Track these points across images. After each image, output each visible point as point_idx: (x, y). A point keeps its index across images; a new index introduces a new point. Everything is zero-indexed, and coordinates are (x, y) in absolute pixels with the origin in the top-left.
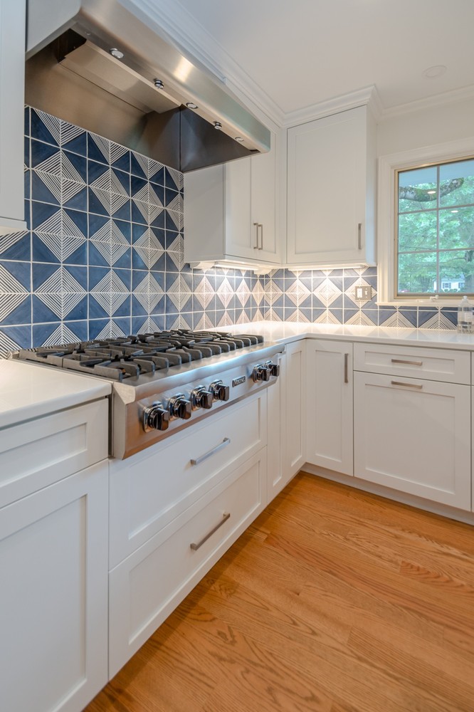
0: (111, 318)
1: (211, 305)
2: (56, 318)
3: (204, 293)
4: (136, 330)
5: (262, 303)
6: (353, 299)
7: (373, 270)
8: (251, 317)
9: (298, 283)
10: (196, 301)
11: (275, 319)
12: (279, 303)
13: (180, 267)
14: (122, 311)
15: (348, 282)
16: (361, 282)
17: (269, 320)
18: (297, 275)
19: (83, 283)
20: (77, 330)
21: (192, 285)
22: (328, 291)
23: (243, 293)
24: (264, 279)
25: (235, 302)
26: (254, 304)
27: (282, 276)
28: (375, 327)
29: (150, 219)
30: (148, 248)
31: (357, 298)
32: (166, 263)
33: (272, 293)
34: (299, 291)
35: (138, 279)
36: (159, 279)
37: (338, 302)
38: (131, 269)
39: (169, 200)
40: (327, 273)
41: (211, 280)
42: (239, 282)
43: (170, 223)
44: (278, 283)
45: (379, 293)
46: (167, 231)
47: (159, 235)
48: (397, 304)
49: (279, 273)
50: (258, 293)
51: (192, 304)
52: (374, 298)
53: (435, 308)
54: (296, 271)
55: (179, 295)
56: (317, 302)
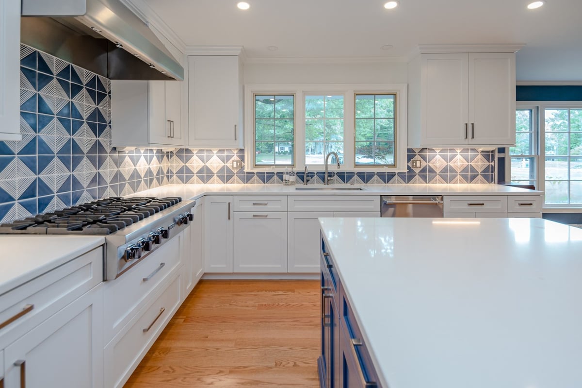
0: (55, 194)
1: (132, 176)
2: (12, 199)
3: (127, 168)
4: (76, 200)
5: (168, 172)
6: (231, 168)
7: (242, 151)
8: (160, 182)
9: (195, 158)
10: (121, 175)
11: (178, 183)
12: (181, 171)
13: (108, 150)
14: (64, 187)
15: (228, 158)
16: (235, 158)
17: (174, 183)
18: (195, 152)
19: (33, 169)
20: (28, 207)
21: (118, 163)
22: (215, 163)
23: (155, 165)
24: (169, 155)
25: (149, 172)
26: (163, 173)
27: (184, 153)
28: (243, 185)
29: (85, 116)
30: (85, 138)
31: (233, 168)
32: (98, 147)
33: (176, 164)
34: (195, 163)
35: (77, 162)
36: (92, 159)
37: (222, 170)
38: (71, 154)
39: (100, 100)
40: (215, 152)
41: (132, 158)
42: (152, 158)
43: (101, 118)
44: (181, 158)
45: (246, 164)
46: (99, 123)
47: (92, 127)
48: (256, 170)
49: (181, 151)
50: (165, 165)
51: (118, 177)
52: (243, 168)
53: (273, 173)
54: (193, 150)
55: (107, 171)
56: (208, 170)
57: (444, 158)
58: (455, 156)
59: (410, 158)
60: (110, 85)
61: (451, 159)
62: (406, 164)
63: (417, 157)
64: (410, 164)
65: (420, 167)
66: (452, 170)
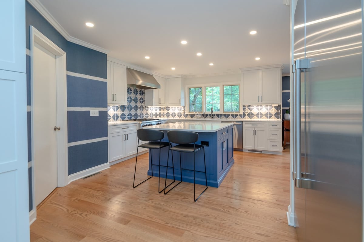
3: (149, 112)
4: (137, 118)
5: (163, 114)
6: (181, 113)
7: (185, 107)
10: (147, 113)
12: (167, 114)
13: (144, 107)
14: (135, 115)
15: (180, 109)
16: (183, 109)
17: (165, 117)
18: (171, 108)
19: (129, 111)
20: (128, 118)
21: (147, 110)
22: (177, 112)
23: (158, 112)
24: (163, 109)
25: (156, 114)
26: (161, 114)
27: (167, 108)
28: (185, 118)
29: (139, 99)
30: (139, 104)
32: (142, 106)
33: (165, 112)
34: (171, 111)
35: (137, 110)
36: (140, 109)
37: (179, 113)
38: (136, 108)
39: (142, 95)
40: (177, 108)
41: (151, 109)
42: (157, 109)
43: (143, 99)
44: (167, 109)
45: (186, 112)
46: (142, 101)
47: (140, 102)
48: (189, 114)
49: (167, 107)
50: (162, 112)
51: (147, 114)
52: (185, 113)
55: (144, 112)
56: (175, 114)
57: (258, 109)
58: (262, 108)
59: (244, 109)
60: (144, 91)
61: (260, 110)
62: (242, 111)
63: (247, 109)
64: (243, 111)
65: (248, 113)
66: (261, 114)
